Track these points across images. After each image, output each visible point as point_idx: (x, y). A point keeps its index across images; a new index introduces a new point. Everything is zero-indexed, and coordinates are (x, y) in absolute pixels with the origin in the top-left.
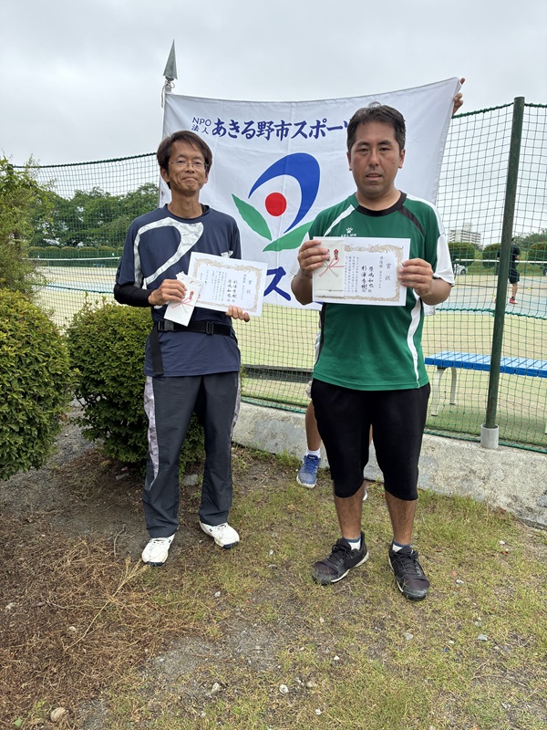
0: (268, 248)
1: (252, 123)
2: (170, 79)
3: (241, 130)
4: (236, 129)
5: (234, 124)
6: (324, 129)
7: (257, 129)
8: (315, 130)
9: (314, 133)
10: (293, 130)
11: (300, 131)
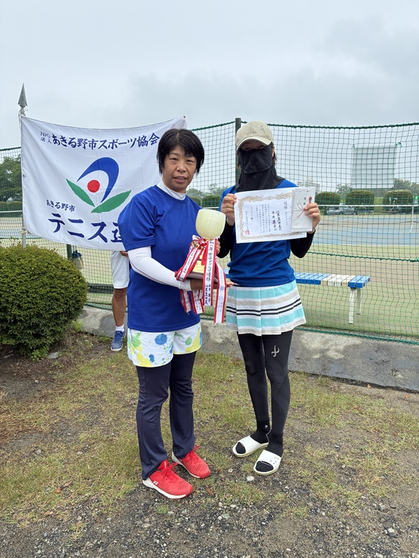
0: (94, 211)
1: (74, 138)
2: (22, 107)
3: (68, 142)
4: (65, 141)
5: (62, 138)
6: (117, 144)
7: (77, 142)
8: (111, 145)
9: (111, 146)
10: (99, 144)
11: (103, 145)
